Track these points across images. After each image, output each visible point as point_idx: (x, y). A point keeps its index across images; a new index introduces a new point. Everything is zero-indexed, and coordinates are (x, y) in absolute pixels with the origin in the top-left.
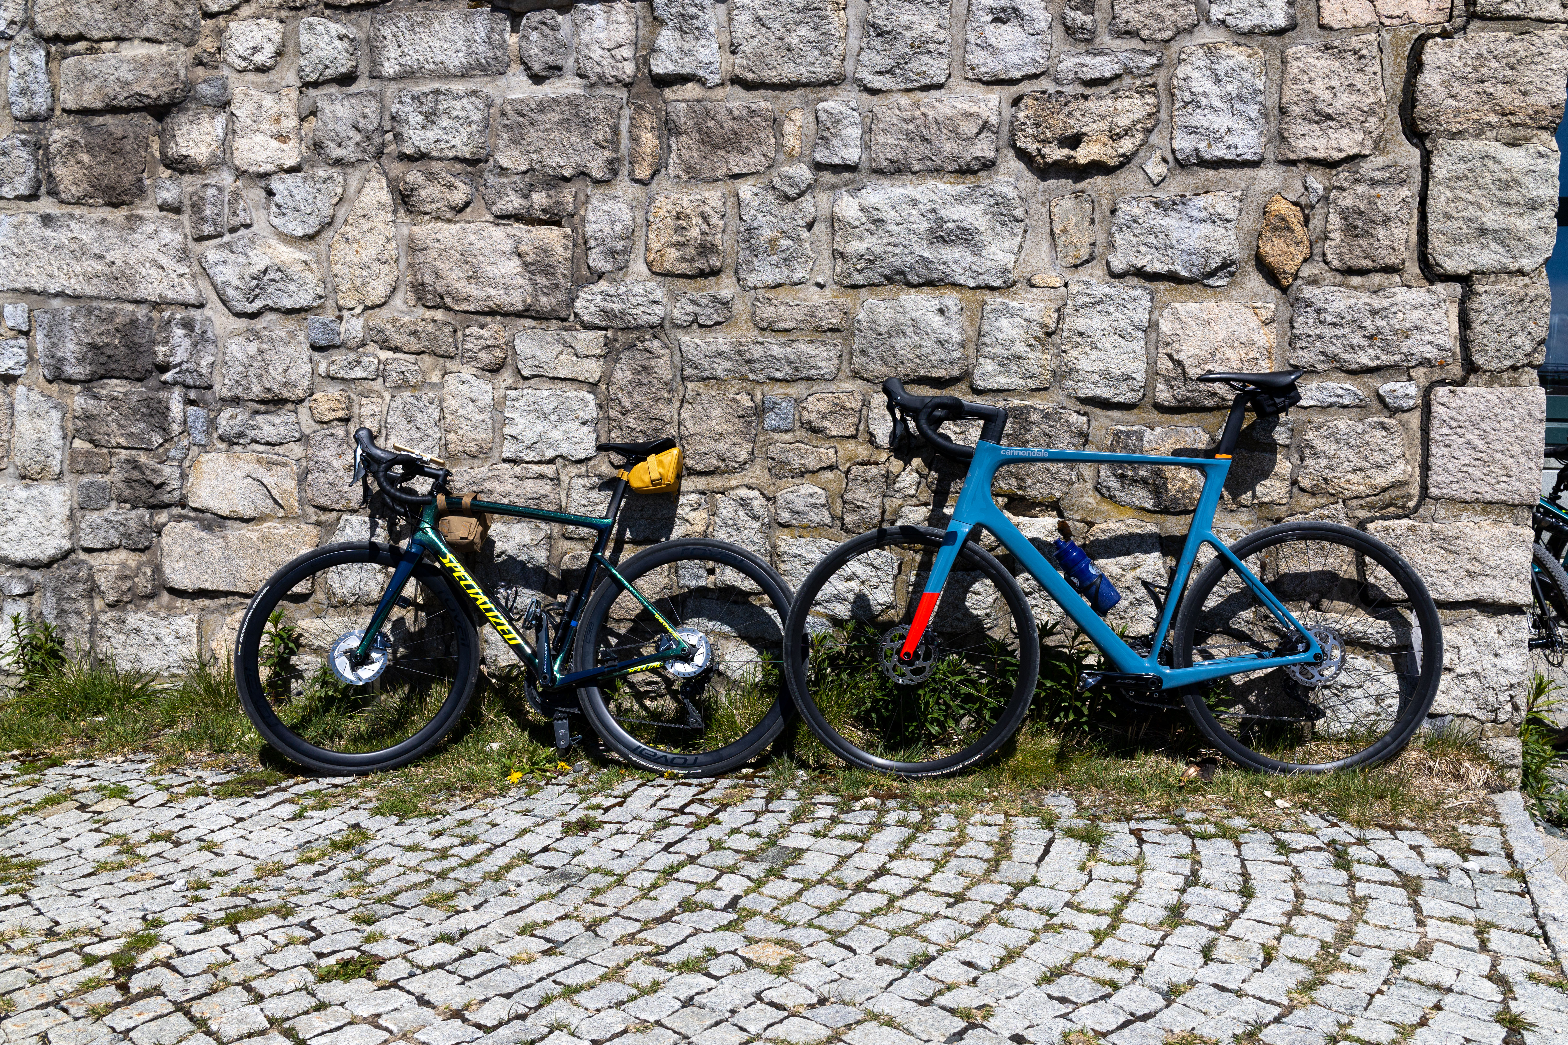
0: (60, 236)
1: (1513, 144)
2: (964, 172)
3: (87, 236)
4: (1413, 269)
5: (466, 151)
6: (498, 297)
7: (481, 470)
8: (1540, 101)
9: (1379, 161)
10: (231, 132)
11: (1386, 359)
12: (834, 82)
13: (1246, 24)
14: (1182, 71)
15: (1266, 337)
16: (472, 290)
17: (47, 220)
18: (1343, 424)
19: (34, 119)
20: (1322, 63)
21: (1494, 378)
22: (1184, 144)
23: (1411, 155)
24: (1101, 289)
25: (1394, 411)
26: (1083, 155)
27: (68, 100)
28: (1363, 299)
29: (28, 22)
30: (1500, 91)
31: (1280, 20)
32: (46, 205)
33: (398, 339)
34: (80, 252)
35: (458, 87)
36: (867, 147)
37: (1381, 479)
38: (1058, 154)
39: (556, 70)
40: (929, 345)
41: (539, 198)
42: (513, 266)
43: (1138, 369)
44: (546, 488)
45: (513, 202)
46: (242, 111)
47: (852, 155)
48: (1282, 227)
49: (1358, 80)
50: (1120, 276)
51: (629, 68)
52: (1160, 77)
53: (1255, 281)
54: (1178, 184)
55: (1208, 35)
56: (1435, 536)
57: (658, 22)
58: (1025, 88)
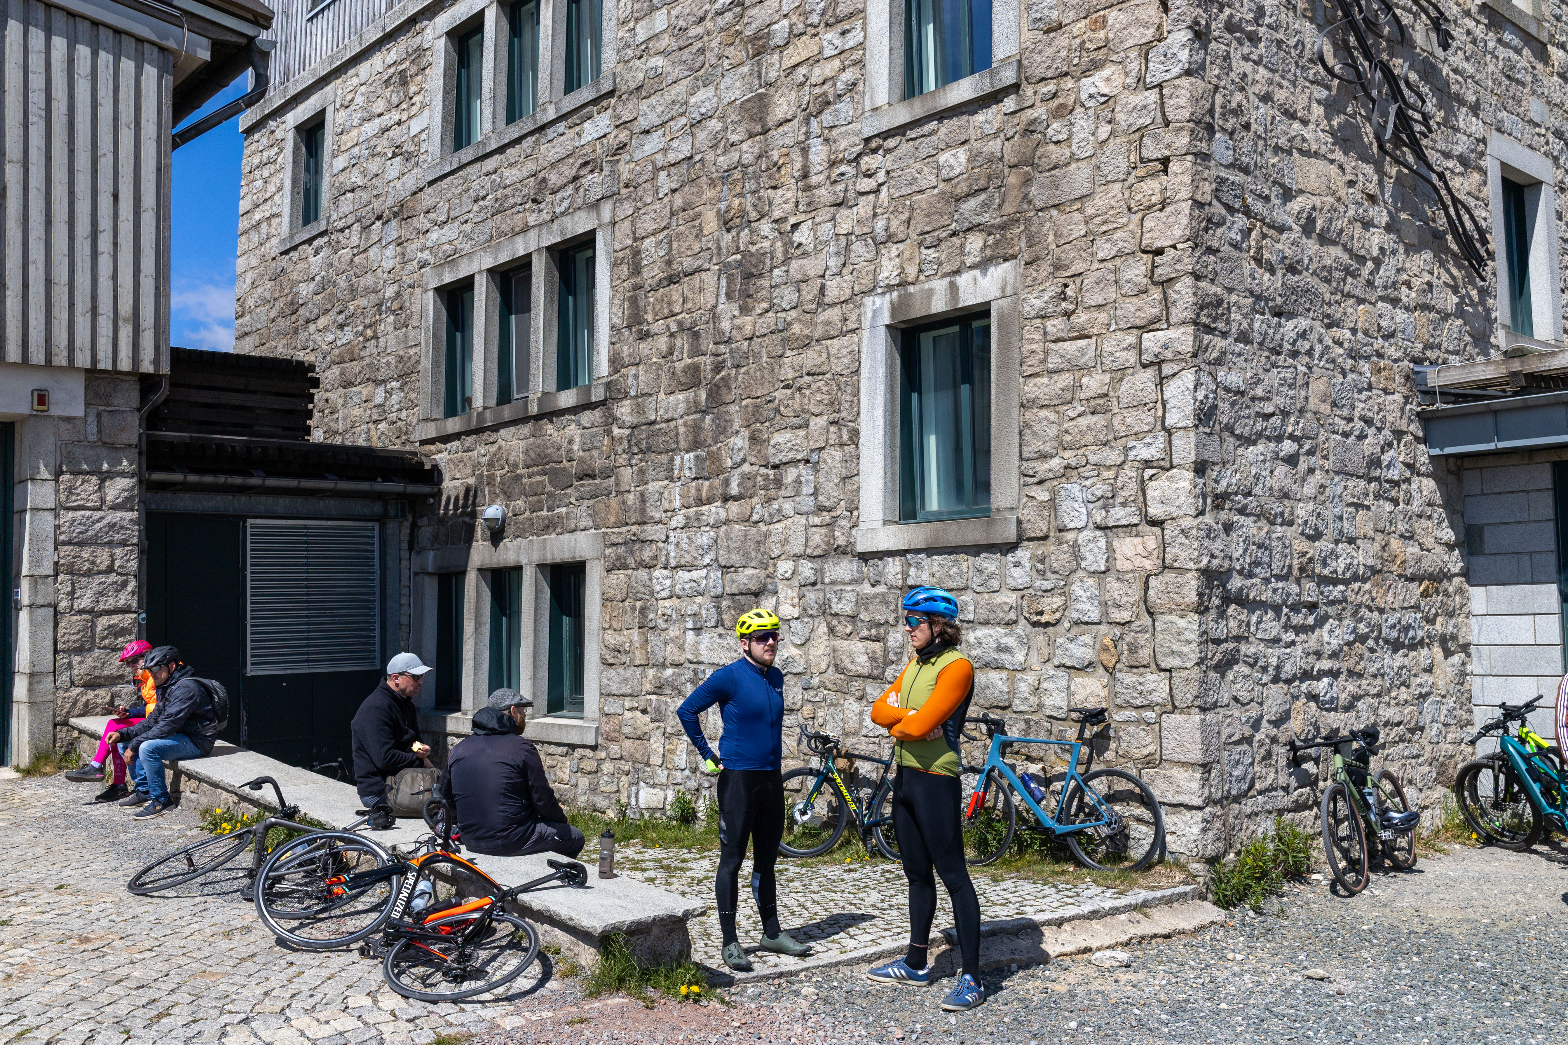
0: (723, 642)
1: (1182, 617)
2: (1007, 624)
3: (732, 643)
4: (1153, 666)
5: (850, 613)
6: (860, 670)
7: (855, 740)
8: (1188, 600)
9: (1137, 623)
10: (778, 603)
11: (1146, 703)
12: (965, 588)
13: (1092, 569)
14: (1073, 587)
15: (1104, 693)
16: (852, 667)
17: (720, 636)
18: (1131, 729)
19: (717, 597)
20: (1117, 585)
21: (1182, 711)
22: (1075, 615)
23: (1147, 621)
24: (1052, 672)
25: (1149, 724)
26: (1044, 619)
27: (728, 590)
28: (1135, 678)
29: (716, 560)
30: (1175, 596)
31: (1103, 568)
32: (720, 630)
33: (830, 686)
34: (730, 649)
35: (848, 588)
36: (975, 613)
37: (1145, 752)
38: (1035, 618)
39: (878, 582)
40: (997, 693)
41: (873, 631)
42: (864, 658)
43: (1064, 704)
44: (876, 747)
45: (865, 633)
46: (781, 595)
47: (971, 617)
48: (1106, 649)
49: (1129, 591)
50: (1058, 667)
51: (900, 582)
52: (1066, 589)
53: (1101, 670)
54: (1075, 630)
55: (1081, 573)
56: (1165, 776)
57: (910, 565)
58: (1025, 592)
